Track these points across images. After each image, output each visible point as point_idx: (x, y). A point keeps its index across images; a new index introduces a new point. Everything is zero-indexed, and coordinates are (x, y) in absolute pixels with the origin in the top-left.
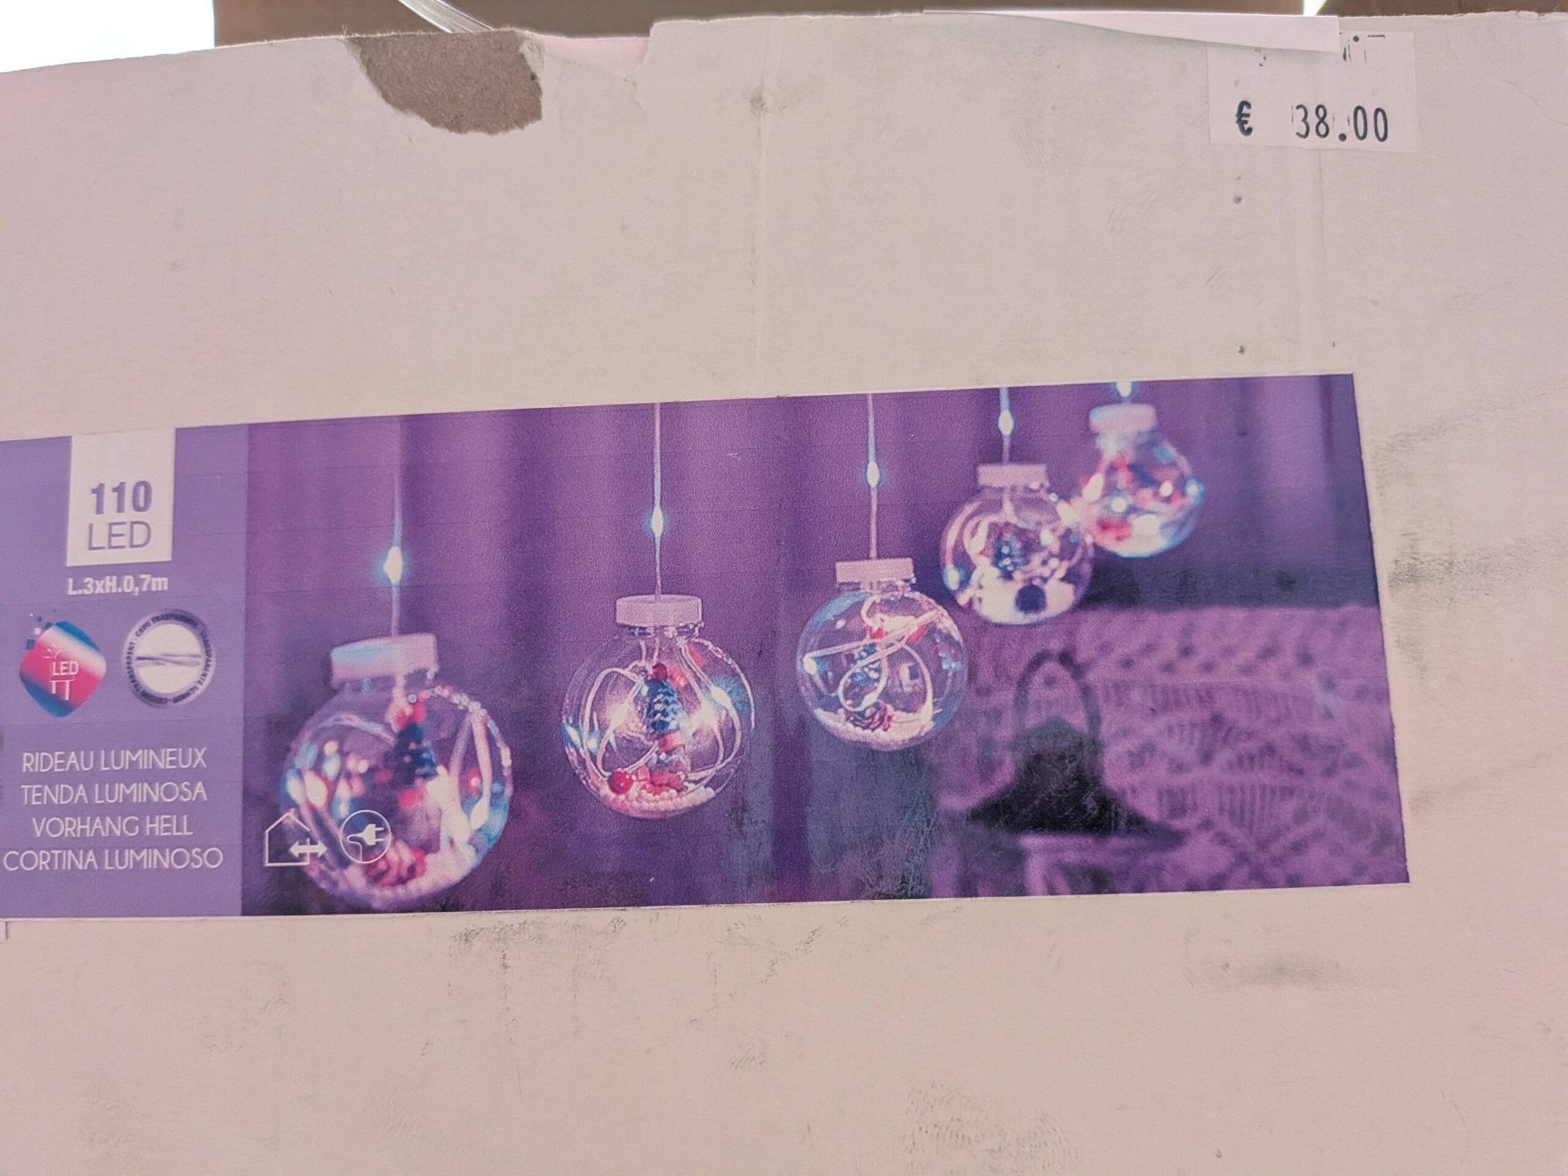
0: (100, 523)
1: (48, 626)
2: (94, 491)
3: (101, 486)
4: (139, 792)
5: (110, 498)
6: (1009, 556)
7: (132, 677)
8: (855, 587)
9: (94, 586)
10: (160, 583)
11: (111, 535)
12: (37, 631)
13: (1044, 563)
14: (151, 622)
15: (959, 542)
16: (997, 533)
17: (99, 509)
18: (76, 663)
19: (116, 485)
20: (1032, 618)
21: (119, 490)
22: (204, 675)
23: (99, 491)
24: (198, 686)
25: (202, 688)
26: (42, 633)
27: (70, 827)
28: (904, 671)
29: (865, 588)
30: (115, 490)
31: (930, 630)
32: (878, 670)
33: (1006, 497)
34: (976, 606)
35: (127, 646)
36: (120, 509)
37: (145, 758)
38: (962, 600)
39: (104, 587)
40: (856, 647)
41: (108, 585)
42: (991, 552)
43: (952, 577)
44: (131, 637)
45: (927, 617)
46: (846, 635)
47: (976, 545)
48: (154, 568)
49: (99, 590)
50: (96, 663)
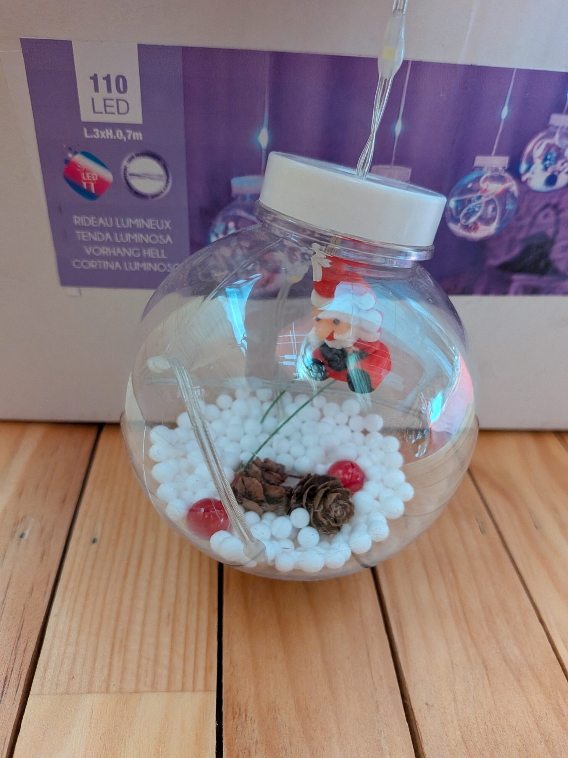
0: (99, 98)
1: (75, 153)
2: (91, 78)
3: (96, 75)
4: (139, 237)
5: (102, 84)
6: (550, 160)
7: (128, 183)
8: (481, 168)
9: (100, 133)
10: (138, 136)
11: (105, 106)
12: (70, 155)
13: (563, 164)
14: (135, 156)
15: (532, 151)
16: (549, 147)
17: (96, 89)
18: (95, 175)
19: (105, 76)
20: (549, 189)
21: (107, 78)
22: (166, 186)
23: (95, 78)
24: (164, 191)
25: (166, 192)
26: (73, 157)
27: (104, 251)
28: (490, 208)
29: (485, 169)
30: (104, 78)
31: (506, 191)
32: (480, 207)
33: (558, 131)
34: (528, 182)
35: (122, 168)
36: (109, 90)
37: (139, 222)
38: (524, 178)
39: (105, 135)
40: (474, 196)
41: (108, 134)
42: (543, 158)
43: (523, 167)
44: (125, 163)
45: (507, 185)
46: (471, 191)
47: (538, 153)
48: (134, 127)
49: (103, 136)
50: (107, 176)
